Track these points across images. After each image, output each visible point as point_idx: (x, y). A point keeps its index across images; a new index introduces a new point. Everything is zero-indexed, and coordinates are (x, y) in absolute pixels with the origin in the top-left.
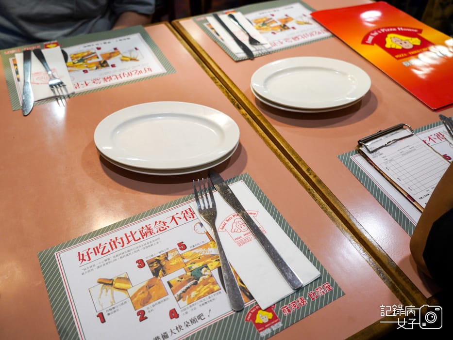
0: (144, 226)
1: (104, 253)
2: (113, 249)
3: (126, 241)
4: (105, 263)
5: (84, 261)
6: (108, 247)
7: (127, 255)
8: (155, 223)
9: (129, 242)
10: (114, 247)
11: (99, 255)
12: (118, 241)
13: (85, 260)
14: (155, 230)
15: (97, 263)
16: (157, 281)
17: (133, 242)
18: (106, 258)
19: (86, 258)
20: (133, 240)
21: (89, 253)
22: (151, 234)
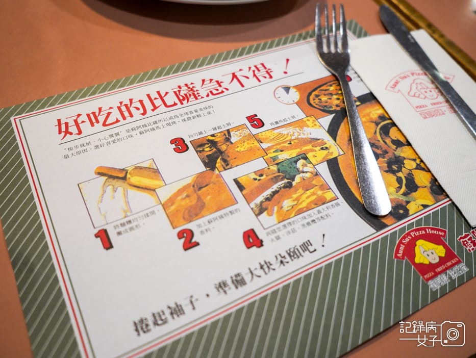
0: (182, 85)
1: (107, 123)
2: (124, 118)
3: (149, 106)
4: (110, 140)
5: (68, 135)
6: (116, 115)
7: (154, 129)
8: (201, 82)
9: (155, 108)
10: (126, 114)
11: (99, 127)
12: (133, 105)
13: (71, 134)
14: (203, 93)
15: (94, 140)
16: (214, 176)
17: (163, 108)
18: (113, 132)
19: (73, 129)
20: (163, 105)
21: (79, 121)
22: (196, 99)
